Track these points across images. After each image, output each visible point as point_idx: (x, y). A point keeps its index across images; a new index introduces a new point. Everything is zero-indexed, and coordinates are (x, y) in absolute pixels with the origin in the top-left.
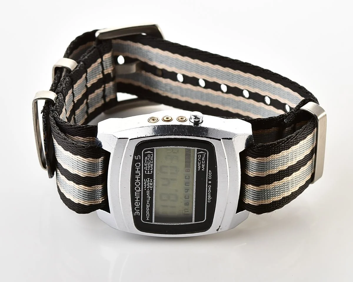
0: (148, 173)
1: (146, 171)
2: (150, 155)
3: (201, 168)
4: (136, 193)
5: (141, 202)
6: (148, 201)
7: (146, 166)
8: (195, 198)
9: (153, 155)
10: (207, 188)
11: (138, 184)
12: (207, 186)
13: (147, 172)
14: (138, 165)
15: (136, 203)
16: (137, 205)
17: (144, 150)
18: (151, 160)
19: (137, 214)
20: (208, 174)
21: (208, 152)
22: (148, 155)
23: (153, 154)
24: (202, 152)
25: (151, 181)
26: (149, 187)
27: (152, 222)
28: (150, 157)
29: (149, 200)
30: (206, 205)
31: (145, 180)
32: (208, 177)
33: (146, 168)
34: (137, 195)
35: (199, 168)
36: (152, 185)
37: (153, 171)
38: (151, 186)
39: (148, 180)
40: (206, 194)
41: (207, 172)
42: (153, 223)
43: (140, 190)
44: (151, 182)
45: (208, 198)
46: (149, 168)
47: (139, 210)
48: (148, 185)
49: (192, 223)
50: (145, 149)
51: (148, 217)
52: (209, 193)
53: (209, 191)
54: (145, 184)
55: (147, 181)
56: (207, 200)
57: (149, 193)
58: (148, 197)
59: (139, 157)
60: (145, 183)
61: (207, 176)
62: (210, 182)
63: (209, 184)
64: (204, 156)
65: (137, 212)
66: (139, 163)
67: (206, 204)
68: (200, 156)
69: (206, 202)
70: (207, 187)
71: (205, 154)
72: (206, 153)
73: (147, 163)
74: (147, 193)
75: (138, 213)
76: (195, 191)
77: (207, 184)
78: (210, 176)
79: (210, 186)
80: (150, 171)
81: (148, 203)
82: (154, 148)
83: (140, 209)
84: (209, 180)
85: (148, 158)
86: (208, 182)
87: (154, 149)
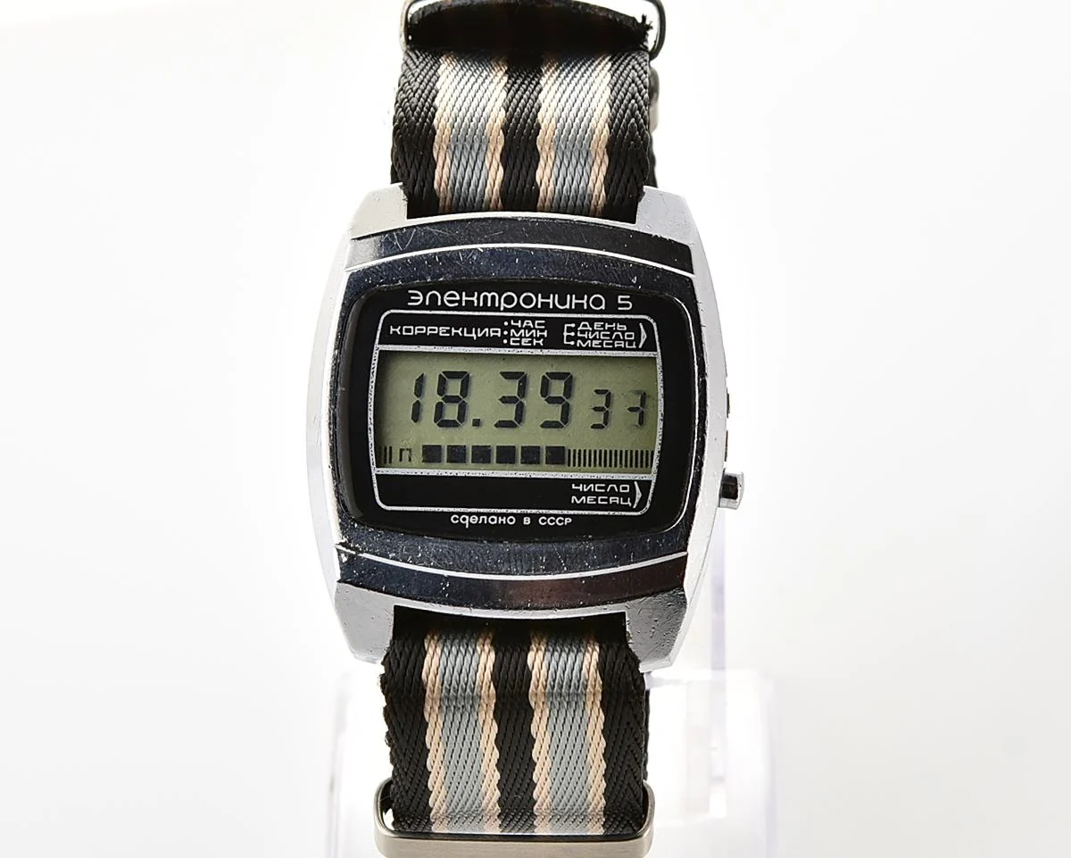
0: (565, 334)
1: (573, 325)
2: (633, 338)
3: (579, 494)
4: (493, 297)
5: (459, 310)
6: (462, 332)
7: (592, 326)
8: (470, 477)
9: (634, 347)
10: (504, 511)
11: (528, 300)
12: (515, 511)
13: (569, 330)
14: (597, 302)
15: (454, 296)
16: (446, 298)
17: (652, 321)
18: (614, 340)
19: (412, 298)
20: (556, 516)
21: (639, 513)
22: (633, 333)
23: (637, 349)
24: (639, 495)
25: (535, 342)
26: (514, 336)
27: (380, 343)
28: (625, 340)
29: (465, 335)
30: (441, 509)
31: (539, 324)
32: (548, 516)
33: (585, 326)
34: (485, 297)
35: (581, 488)
36: (523, 344)
37: (574, 347)
38: (520, 342)
39: (539, 334)
40: (482, 510)
41: (565, 512)
42: (378, 347)
43: (502, 309)
44: (531, 342)
45: (469, 516)
46: (586, 336)
47: (427, 303)
48: (523, 331)
49: (373, 467)
50: (654, 324)
51: (401, 330)
52: (485, 517)
53: (495, 518)
54: (525, 324)
55: (536, 330)
56: (460, 514)
57: (492, 334)
58: (476, 333)
59: (628, 305)
60: (531, 325)
61: (551, 512)
62: (527, 521)
63: (520, 517)
64: (625, 501)
65: (421, 298)
66: (603, 307)
67: (445, 510)
68: (625, 488)
69: (452, 510)
70: (510, 511)
71: (633, 505)
72: (634, 507)
73: (604, 330)
74: (492, 330)
75: (418, 300)
76: (493, 475)
77: (519, 511)
78: (552, 521)
79: (511, 520)
80: (575, 338)
81: (453, 331)
82: (659, 350)
83: (433, 305)
84: (534, 517)
85: (623, 332)
86: (527, 515)
87: (656, 351)
